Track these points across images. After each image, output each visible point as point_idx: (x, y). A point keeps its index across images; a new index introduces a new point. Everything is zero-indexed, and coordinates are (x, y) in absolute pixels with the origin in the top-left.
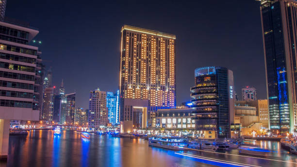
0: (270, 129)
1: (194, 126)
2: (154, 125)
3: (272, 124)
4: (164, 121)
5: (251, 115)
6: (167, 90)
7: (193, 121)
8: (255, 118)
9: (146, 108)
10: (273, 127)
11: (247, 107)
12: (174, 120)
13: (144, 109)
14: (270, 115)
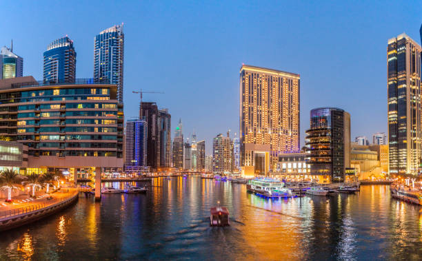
0: (389, 174)
1: (309, 171)
2: (275, 170)
3: (391, 169)
4: (284, 165)
5: (371, 160)
6: (290, 135)
7: (309, 166)
8: (376, 163)
9: (268, 153)
10: (392, 171)
11: (369, 151)
12: (295, 165)
13: (267, 154)
14: (390, 160)
